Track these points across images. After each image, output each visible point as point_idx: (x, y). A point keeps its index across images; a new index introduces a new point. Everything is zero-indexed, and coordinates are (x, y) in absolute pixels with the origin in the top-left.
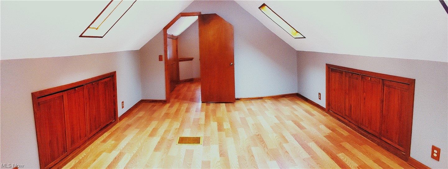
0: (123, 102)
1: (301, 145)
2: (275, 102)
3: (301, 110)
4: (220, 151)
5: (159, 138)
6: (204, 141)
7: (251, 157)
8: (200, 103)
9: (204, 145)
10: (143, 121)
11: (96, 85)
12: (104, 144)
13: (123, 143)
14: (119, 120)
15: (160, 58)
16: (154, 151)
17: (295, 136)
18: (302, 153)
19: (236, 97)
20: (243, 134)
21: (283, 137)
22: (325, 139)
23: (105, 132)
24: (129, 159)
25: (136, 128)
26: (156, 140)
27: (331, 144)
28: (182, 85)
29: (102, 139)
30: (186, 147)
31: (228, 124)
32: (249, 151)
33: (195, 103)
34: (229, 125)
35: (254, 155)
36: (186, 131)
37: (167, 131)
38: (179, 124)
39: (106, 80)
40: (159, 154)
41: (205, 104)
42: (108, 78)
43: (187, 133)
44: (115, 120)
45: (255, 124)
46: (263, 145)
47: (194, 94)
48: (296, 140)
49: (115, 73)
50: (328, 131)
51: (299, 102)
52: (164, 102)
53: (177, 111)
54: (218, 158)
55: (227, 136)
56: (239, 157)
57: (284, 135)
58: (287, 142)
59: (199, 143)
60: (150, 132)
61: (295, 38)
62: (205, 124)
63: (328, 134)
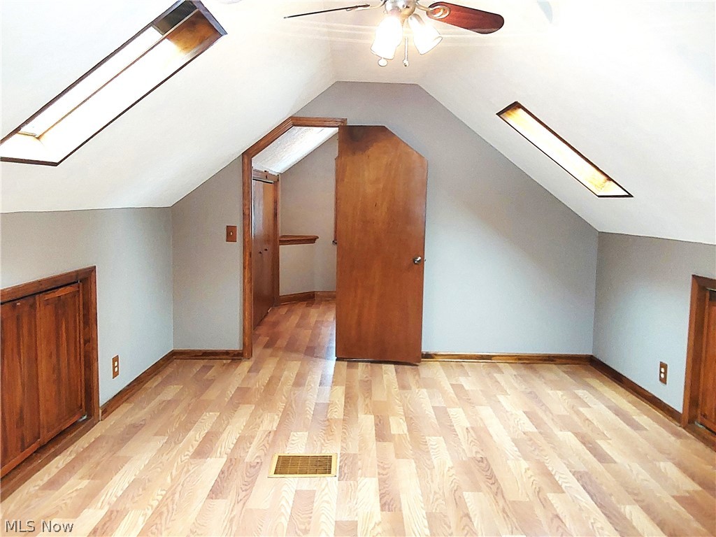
0: (116, 359)
1: (600, 506)
2: (524, 371)
3: (603, 407)
4: (382, 496)
5: (224, 460)
6: (340, 467)
7: (462, 518)
8: (332, 362)
9: (340, 477)
10: (176, 412)
11: (26, 309)
12: (51, 492)
13: (118, 484)
14: (103, 413)
15: (230, 234)
16: (210, 497)
17: (584, 479)
18: (602, 528)
19: (424, 350)
20: (442, 455)
21: (549, 475)
22: (676, 506)
23: (55, 455)
24: (140, 525)
25: (155, 435)
26: (213, 466)
27: (696, 525)
28: (283, 310)
29: (46, 479)
30: (294, 482)
31: (401, 420)
32: (459, 503)
33: (318, 359)
34: (405, 424)
35: (471, 515)
36: (294, 438)
37: (243, 441)
38: (277, 419)
39: (61, 292)
40: (222, 506)
41: (346, 363)
42: (68, 288)
43: (299, 445)
44: (90, 416)
45: (472, 428)
46: (494, 488)
47: (315, 335)
48: (584, 488)
49: (92, 270)
50: (690, 486)
51: (595, 382)
52: (235, 357)
53: (273, 382)
54: (378, 515)
55: (397, 456)
56: (430, 517)
57: (550, 469)
58: (558, 488)
59: (330, 473)
60: (196, 444)
61: (599, 196)
62: (344, 420)
63: (688, 492)
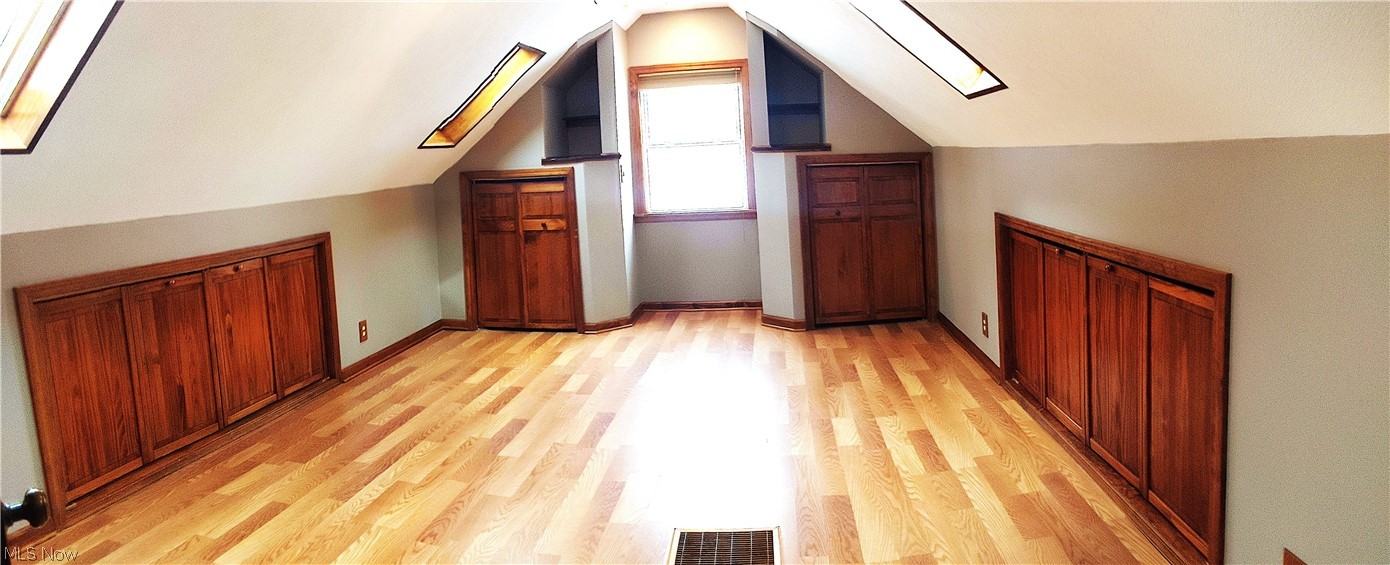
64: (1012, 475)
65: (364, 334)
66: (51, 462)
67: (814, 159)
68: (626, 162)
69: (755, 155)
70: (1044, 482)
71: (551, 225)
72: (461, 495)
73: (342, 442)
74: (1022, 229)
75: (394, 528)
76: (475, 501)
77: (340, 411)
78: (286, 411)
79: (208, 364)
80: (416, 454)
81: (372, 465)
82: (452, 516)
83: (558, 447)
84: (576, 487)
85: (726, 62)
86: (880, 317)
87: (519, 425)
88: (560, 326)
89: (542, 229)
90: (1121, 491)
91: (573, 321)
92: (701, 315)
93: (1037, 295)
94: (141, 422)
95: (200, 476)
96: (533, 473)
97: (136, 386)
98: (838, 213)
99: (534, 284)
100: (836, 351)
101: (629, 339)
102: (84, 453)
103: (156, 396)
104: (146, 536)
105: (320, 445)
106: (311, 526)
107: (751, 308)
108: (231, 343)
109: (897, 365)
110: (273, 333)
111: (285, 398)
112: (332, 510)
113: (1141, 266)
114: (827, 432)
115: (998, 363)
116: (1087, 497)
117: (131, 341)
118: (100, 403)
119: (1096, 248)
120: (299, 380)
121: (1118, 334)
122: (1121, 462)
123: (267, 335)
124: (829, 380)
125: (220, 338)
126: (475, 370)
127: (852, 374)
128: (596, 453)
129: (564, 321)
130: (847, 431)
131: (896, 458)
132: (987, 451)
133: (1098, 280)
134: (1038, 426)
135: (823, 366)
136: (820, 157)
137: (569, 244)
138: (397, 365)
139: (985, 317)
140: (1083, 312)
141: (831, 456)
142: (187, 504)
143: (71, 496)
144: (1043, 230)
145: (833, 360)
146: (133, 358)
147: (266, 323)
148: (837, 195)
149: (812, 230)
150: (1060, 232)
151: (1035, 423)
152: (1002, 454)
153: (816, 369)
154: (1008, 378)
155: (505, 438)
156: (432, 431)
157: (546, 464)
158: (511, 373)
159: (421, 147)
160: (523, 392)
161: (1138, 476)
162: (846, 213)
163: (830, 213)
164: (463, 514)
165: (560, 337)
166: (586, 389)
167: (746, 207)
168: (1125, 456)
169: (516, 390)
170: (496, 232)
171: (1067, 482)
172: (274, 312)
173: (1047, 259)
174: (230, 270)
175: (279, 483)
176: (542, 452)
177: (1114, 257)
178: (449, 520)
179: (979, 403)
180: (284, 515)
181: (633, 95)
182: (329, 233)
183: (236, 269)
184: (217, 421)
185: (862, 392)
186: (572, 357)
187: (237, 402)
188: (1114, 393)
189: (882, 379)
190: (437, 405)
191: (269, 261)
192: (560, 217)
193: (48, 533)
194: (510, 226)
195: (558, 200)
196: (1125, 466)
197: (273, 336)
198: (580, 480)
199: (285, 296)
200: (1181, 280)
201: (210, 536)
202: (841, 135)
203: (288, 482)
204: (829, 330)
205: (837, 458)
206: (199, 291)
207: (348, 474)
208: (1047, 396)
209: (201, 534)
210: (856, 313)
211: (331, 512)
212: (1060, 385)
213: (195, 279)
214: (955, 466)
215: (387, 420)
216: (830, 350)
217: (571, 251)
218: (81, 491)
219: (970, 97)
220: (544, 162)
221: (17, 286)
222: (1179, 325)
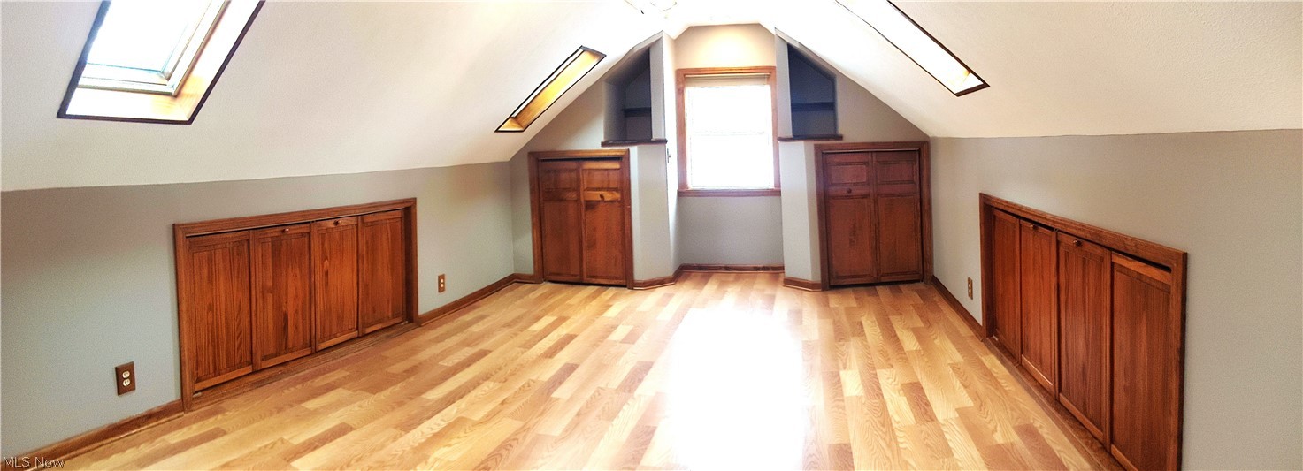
64: (989, 426)
65: (442, 286)
66: (186, 358)
67: (830, 147)
68: (672, 147)
69: (781, 144)
70: (1017, 433)
71: (608, 196)
72: (517, 433)
73: (412, 379)
74: (1001, 207)
75: (452, 460)
76: (528, 440)
77: (414, 351)
78: (365, 346)
79: (308, 298)
80: (480, 393)
81: (436, 402)
82: (504, 453)
83: (601, 391)
84: (610, 428)
85: (757, 68)
86: (884, 279)
87: (570, 369)
88: (613, 282)
89: (600, 199)
90: (1087, 444)
91: (625, 280)
92: (732, 276)
93: (1014, 264)
94: (254, 338)
95: (292, 389)
96: (578, 415)
97: (254, 308)
98: (850, 191)
99: (592, 245)
100: (847, 309)
101: (671, 296)
102: (211, 354)
103: (267, 318)
104: (246, 430)
105: (392, 380)
106: (373, 451)
107: (774, 271)
108: (327, 284)
109: (896, 321)
110: (360, 280)
111: (365, 335)
112: (395, 439)
113: (1105, 242)
114: (835, 383)
115: (981, 323)
116: (1056, 448)
117: (253, 273)
118: (226, 319)
119: (1065, 225)
120: (380, 321)
121: (1084, 302)
122: (1086, 416)
123: (355, 281)
124: (840, 335)
125: (319, 278)
126: (538, 318)
127: (859, 330)
128: (634, 399)
129: (616, 278)
130: (852, 383)
131: (891, 408)
132: (968, 402)
133: (1067, 254)
134: (1014, 380)
135: (835, 323)
136: (833, 145)
137: (623, 214)
138: (471, 313)
139: (970, 281)
140: (1054, 281)
141: (838, 406)
142: (280, 410)
143: (198, 386)
144: (1020, 208)
145: (844, 318)
146: (253, 286)
147: (355, 271)
148: (849, 176)
149: (827, 205)
150: (1035, 211)
151: (1012, 377)
152: (981, 405)
153: (828, 326)
154: (990, 335)
155: (558, 380)
156: (496, 372)
157: (590, 405)
158: (568, 322)
159: (497, 131)
160: (577, 339)
161: (1101, 429)
162: (857, 191)
163: (843, 191)
164: (516, 451)
165: (612, 291)
166: (630, 339)
167: (772, 186)
168: (1090, 412)
169: (570, 338)
170: (561, 200)
171: (1038, 434)
172: (363, 264)
173: (1023, 234)
174: (331, 224)
175: (350, 407)
176: (587, 395)
177: (1081, 234)
178: (501, 456)
179: (963, 357)
180: (350, 436)
181: (680, 92)
182: (415, 199)
183: (336, 223)
184: (311, 346)
185: (867, 347)
186: (619, 310)
187: (327, 334)
188: (1081, 356)
189: (883, 335)
190: (502, 350)
191: (362, 219)
192: (616, 190)
193: (178, 412)
194: (573, 196)
195: (614, 177)
196: (1091, 420)
197: (360, 283)
198: (615, 422)
199: (373, 249)
200: (1141, 256)
201: (291, 441)
202: (853, 127)
203: (357, 409)
204: (841, 290)
205: (843, 408)
206: (306, 239)
207: (412, 408)
208: (1022, 353)
209: (285, 438)
210: (865, 276)
211: (393, 441)
212: (1033, 343)
213: (304, 229)
214: (940, 417)
215: (456, 361)
216: (842, 308)
217: (624, 217)
218: (206, 384)
219: (959, 95)
220: (603, 144)
221: (176, 223)
222: (1139, 297)
